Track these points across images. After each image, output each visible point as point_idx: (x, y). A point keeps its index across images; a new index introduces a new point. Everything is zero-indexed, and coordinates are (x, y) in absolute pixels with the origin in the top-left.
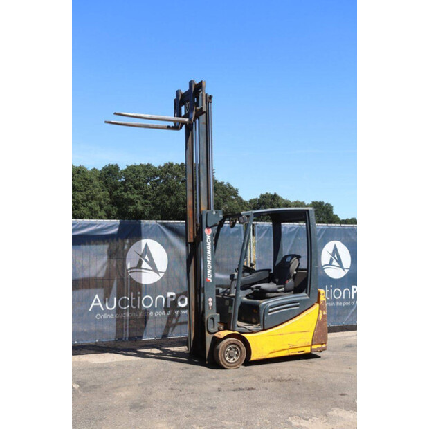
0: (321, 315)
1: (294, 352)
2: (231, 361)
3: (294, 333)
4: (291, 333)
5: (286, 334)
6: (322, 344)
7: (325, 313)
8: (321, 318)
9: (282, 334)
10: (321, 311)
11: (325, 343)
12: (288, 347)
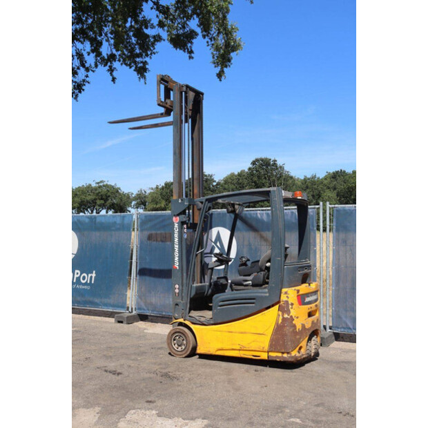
0: (281, 317)
1: (248, 355)
2: (180, 349)
3: (245, 333)
4: (242, 333)
5: (235, 332)
6: (283, 353)
7: (286, 316)
8: (280, 321)
9: (231, 332)
10: (280, 313)
11: (288, 353)
12: (238, 347)
